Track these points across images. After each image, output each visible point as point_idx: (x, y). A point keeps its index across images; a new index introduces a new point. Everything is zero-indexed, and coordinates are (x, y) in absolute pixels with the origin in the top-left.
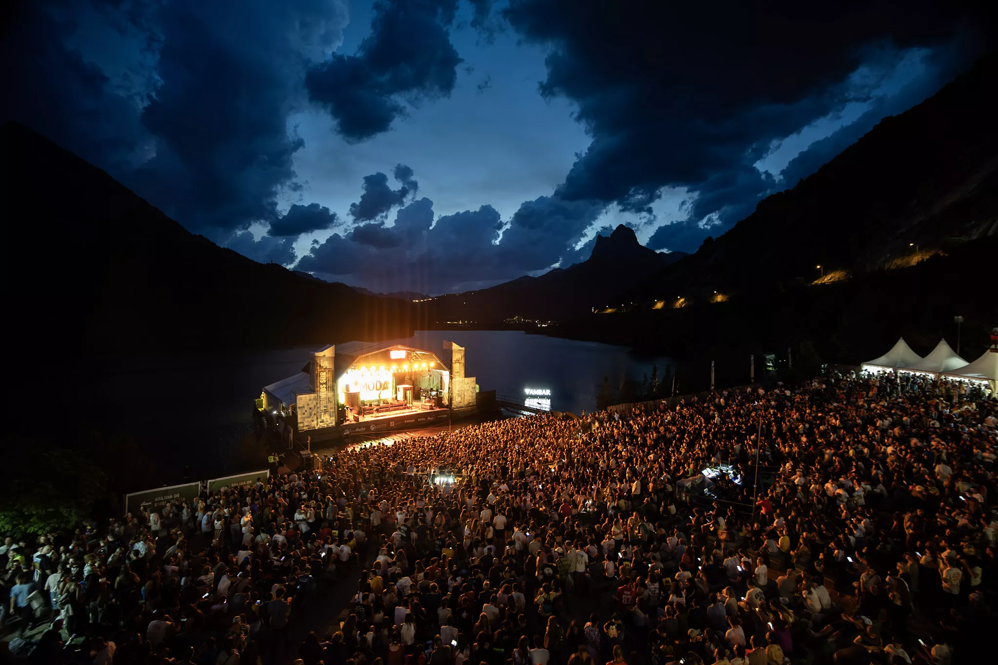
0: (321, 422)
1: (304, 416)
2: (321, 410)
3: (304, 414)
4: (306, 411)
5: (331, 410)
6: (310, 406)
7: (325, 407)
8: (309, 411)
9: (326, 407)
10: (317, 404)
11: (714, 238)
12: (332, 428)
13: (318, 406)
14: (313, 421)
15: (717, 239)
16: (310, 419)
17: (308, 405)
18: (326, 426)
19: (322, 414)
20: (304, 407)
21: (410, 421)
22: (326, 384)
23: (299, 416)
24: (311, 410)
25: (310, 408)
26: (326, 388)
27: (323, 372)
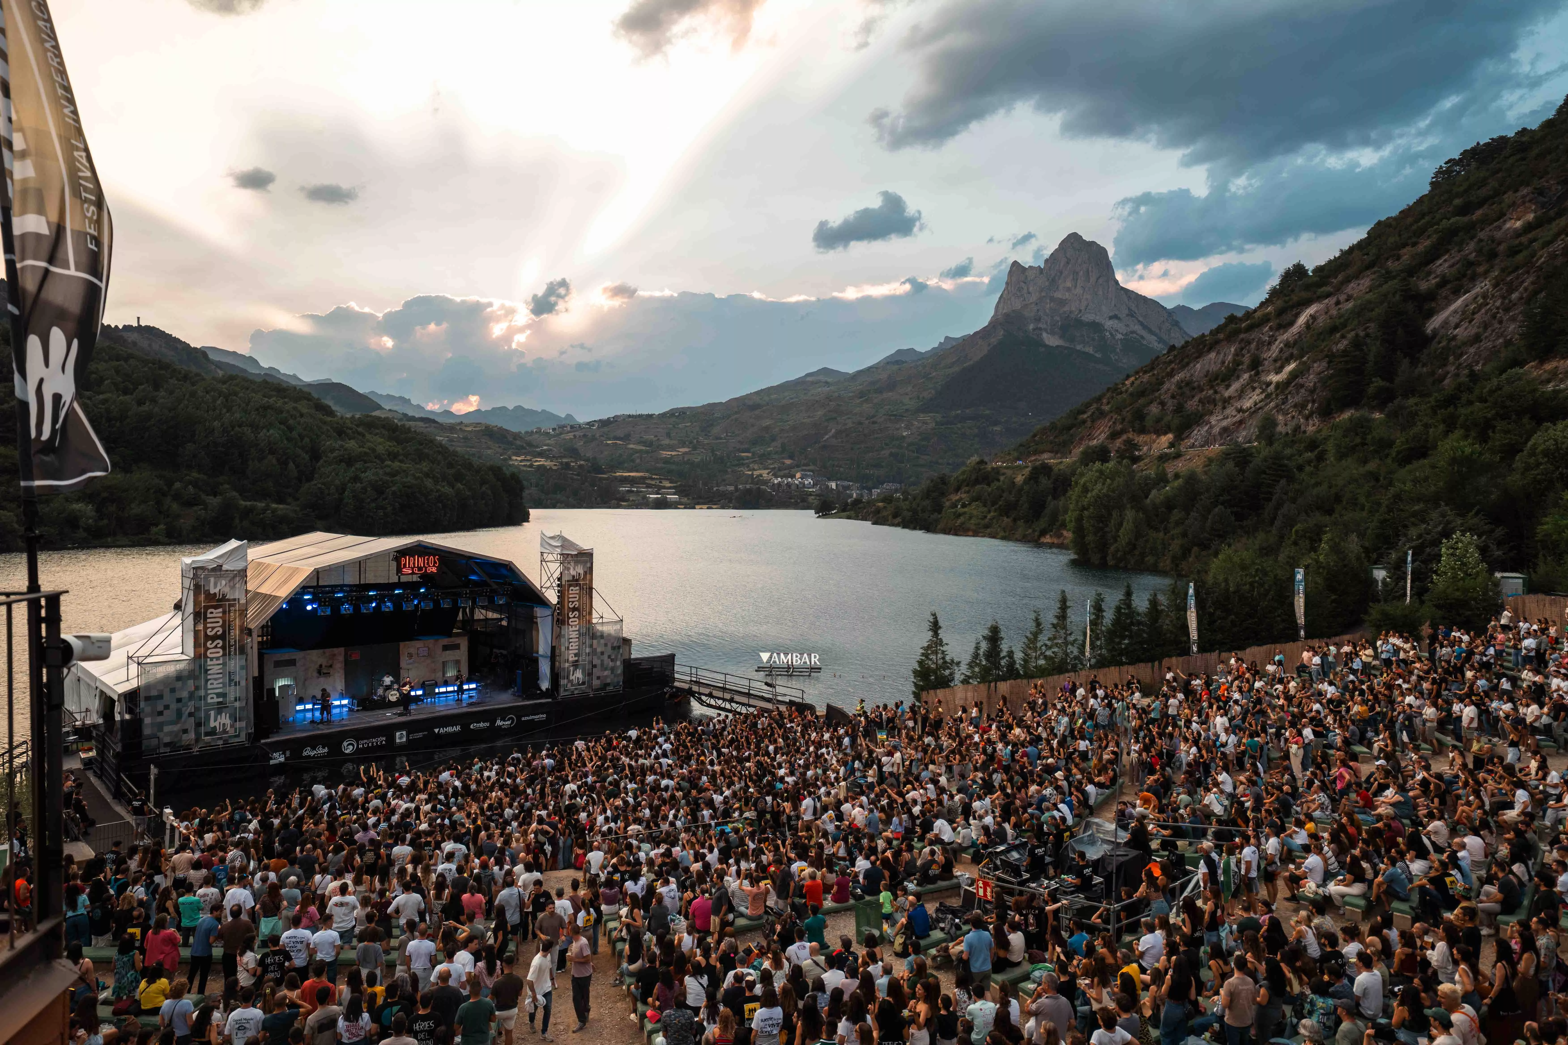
0: (207, 734)
1: (160, 719)
2: (207, 704)
3: (160, 713)
4: (167, 707)
5: (237, 704)
6: (178, 695)
7: (218, 695)
8: (174, 706)
9: (224, 695)
10: (197, 688)
11: (1310, 267)
12: (240, 748)
13: (202, 693)
14: (185, 731)
15: (1319, 270)
16: (176, 728)
17: (173, 690)
18: (220, 742)
19: (212, 713)
20: (160, 697)
21: (450, 729)
22: (222, 637)
23: (147, 721)
24: (180, 705)
25: (179, 700)
26: (223, 648)
27: (216, 607)
